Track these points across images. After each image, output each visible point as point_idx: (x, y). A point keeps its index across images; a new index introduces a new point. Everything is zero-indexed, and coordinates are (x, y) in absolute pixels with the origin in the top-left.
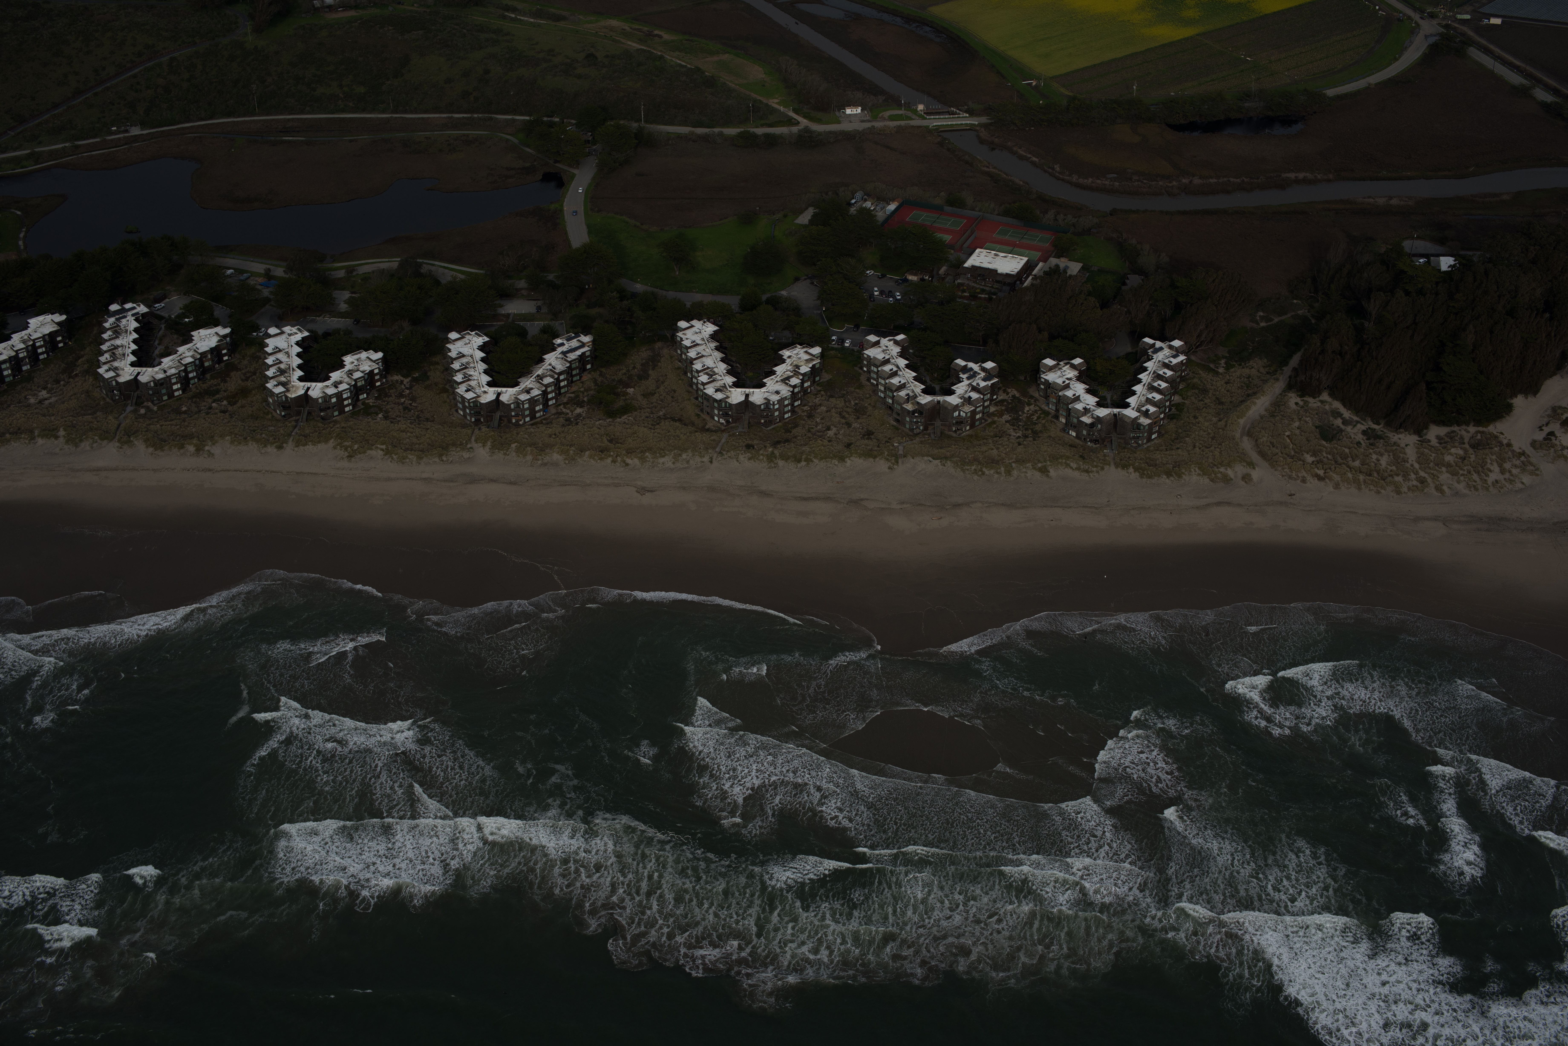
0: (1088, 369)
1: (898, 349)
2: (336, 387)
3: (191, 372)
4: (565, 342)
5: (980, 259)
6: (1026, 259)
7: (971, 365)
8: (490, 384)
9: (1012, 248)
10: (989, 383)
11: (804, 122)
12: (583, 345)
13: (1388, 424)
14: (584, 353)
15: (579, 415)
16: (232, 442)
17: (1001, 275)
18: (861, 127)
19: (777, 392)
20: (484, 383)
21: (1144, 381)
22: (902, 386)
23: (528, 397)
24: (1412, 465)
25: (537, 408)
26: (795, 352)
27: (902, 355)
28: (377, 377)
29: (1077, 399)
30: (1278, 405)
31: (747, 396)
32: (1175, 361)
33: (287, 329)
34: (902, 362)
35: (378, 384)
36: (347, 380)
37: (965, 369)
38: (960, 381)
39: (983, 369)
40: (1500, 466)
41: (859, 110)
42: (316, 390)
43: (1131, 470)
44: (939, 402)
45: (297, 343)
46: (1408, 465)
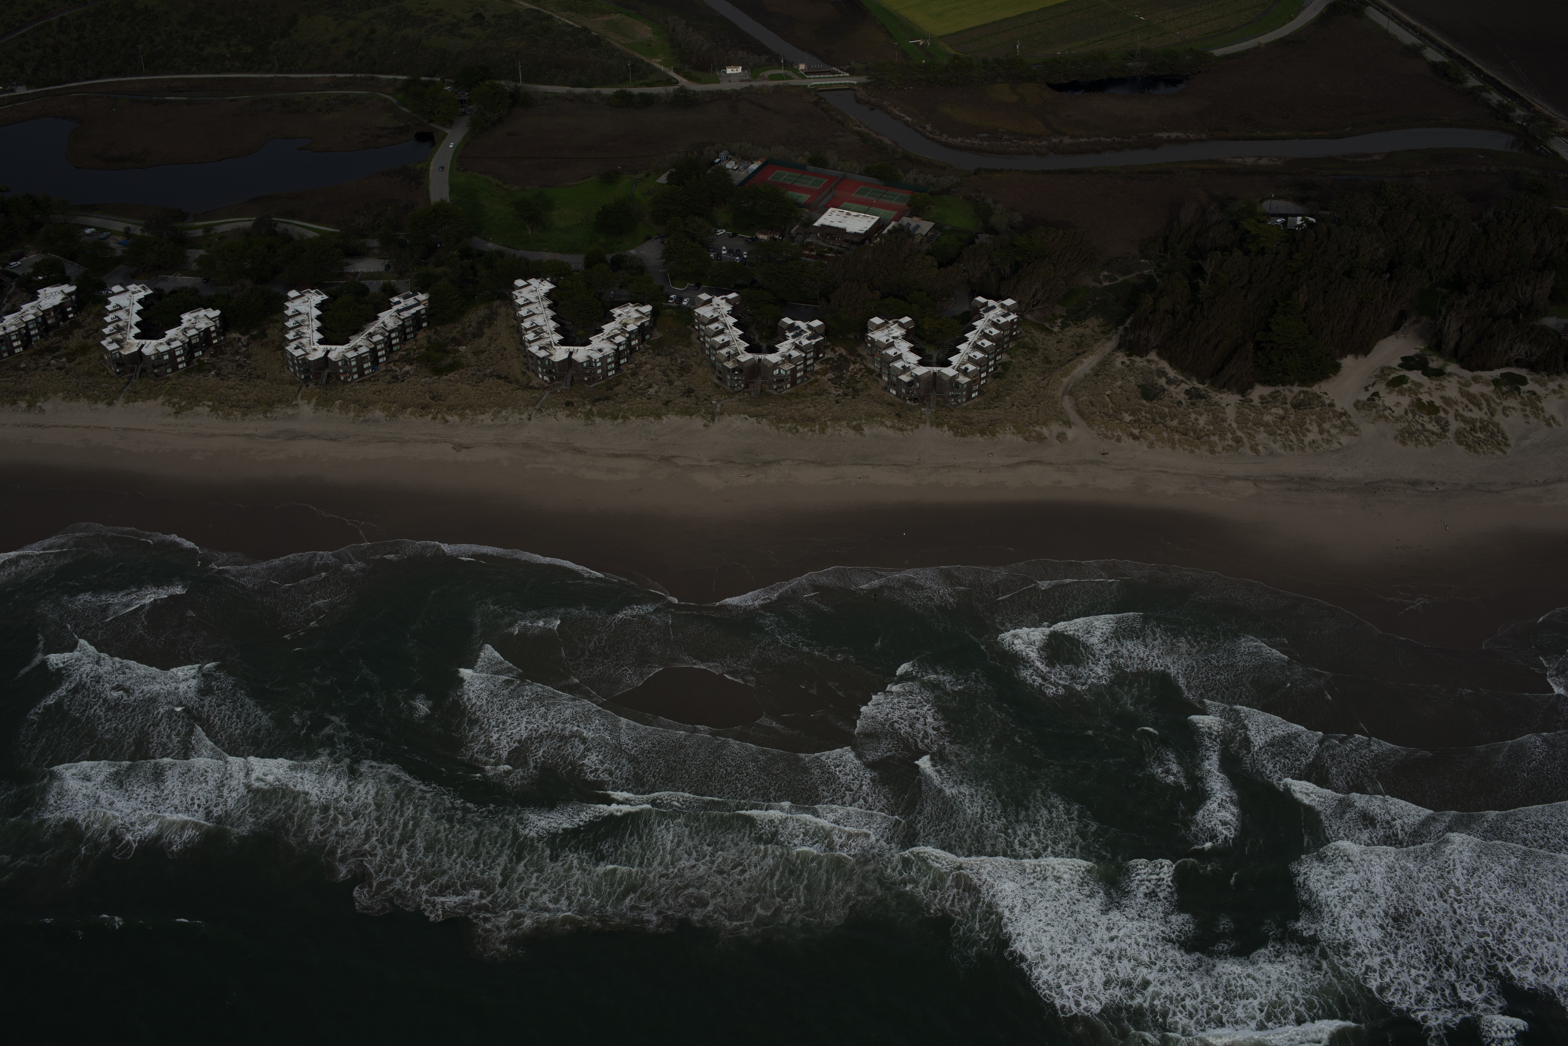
0: (917, 327)
1: (729, 308)
2: (169, 344)
3: (32, 329)
4: (402, 300)
5: (832, 218)
6: (877, 218)
7: (799, 323)
8: (321, 342)
9: (866, 207)
10: (814, 342)
11: (683, 81)
12: (419, 303)
13: (1212, 384)
14: (418, 312)
15: (407, 372)
16: (64, 399)
17: (850, 234)
18: (738, 86)
19: (600, 350)
20: (315, 340)
21: (970, 340)
22: (726, 344)
23: (355, 354)
24: (1230, 425)
25: (365, 366)
26: (626, 310)
27: (732, 314)
28: (214, 335)
29: (899, 357)
30: (1105, 364)
31: (571, 353)
32: (1003, 320)
33: (132, 287)
34: (731, 321)
35: (215, 341)
36: (182, 337)
37: (792, 328)
38: (785, 339)
39: (810, 328)
40: (1319, 426)
41: (740, 70)
42: (150, 347)
43: (946, 428)
44: (760, 360)
45: (140, 302)
46: (1226, 425)
